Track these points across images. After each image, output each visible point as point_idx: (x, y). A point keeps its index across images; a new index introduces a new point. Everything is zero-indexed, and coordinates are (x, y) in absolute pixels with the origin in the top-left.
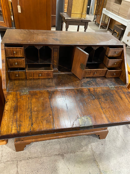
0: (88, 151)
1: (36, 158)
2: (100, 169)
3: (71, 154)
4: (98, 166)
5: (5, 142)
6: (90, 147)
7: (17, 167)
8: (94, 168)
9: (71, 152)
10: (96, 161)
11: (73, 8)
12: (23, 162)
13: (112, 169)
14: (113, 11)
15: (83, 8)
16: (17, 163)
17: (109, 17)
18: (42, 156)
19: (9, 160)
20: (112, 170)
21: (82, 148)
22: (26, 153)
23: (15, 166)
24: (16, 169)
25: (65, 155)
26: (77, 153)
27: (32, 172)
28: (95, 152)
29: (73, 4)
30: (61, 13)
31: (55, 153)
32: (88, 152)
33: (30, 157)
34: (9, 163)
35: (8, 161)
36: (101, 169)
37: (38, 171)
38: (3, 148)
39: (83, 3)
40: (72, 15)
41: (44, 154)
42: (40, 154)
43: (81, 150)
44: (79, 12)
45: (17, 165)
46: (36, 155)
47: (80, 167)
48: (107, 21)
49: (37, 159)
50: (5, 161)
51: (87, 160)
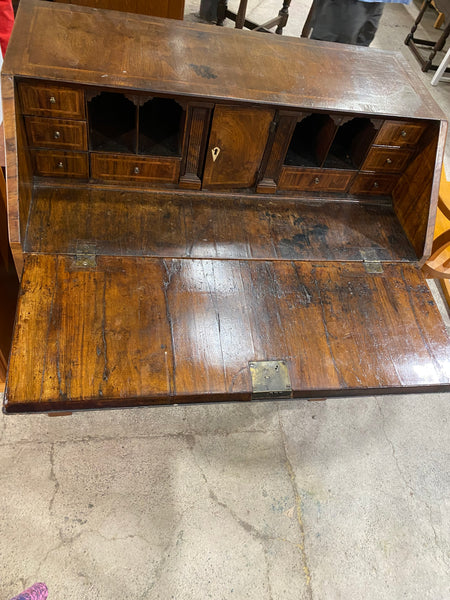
0: (269, 433)
1: (111, 438)
2: (295, 486)
3: (217, 437)
4: (293, 478)
6: (275, 421)
7: (52, 461)
8: (279, 482)
9: (216, 432)
10: (287, 464)
12: (70, 447)
13: (331, 487)
16: (52, 448)
18: (129, 435)
19: (26, 437)
20: (329, 491)
21: (252, 422)
22: (78, 424)
23: (45, 456)
24: (48, 464)
25: (197, 437)
26: (235, 435)
27: (97, 477)
28: (287, 438)
31: (168, 431)
32: (269, 437)
33: (92, 435)
34: (25, 446)
35: (23, 442)
36: (300, 486)
37: (113, 477)
41: (135, 430)
42: (121, 428)
43: (249, 429)
45: (51, 456)
46: (108, 432)
47: (238, 476)
49: (112, 442)
50: (14, 439)
51: (261, 458)
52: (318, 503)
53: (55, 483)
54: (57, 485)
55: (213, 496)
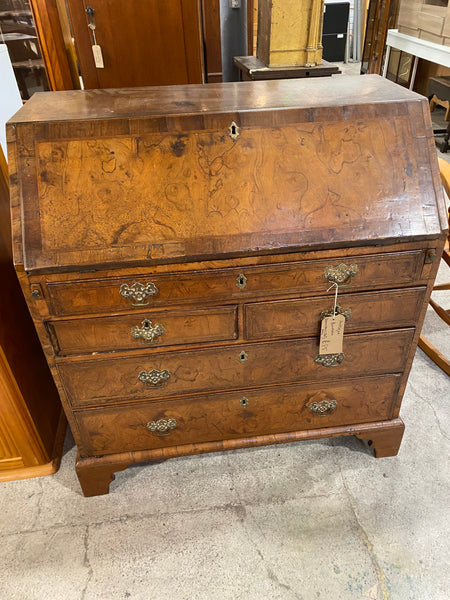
0: (333, 497)
1: (150, 516)
2: (374, 558)
3: (271, 506)
4: (370, 548)
5: (49, 467)
6: (338, 482)
7: (86, 545)
8: (353, 554)
9: (270, 500)
10: (360, 531)
11: (273, 35)
12: (105, 529)
13: (422, 557)
14: (421, 33)
15: (308, 30)
16: (87, 531)
17: (414, 57)
18: (171, 510)
19: (60, 521)
20: (421, 562)
21: (311, 486)
22: (116, 503)
23: (79, 540)
24: (82, 548)
25: (248, 508)
26: (292, 502)
27: (134, 560)
28: (356, 501)
29: (274, 20)
30: (238, 59)
31: (214, 503)
32: (334, 501)
33: (130, 513)
34: (59, 531)
35: (57, 526)
36: (381, 557)
37: (153, 559)
38: (43, 486)
39: (306, 14)
40: (272, 56)
41: (178, 504)
42: (161, 503)
43: (308, 494)
44: (296, 44)
45: (86, 539)
46: (147, 509)
47: (300, 550)
48: (408, 71)
49: (153, 520)
50: (48, 524)
51: (327, 526)
52: (408, 578)
53: (88, 570)
54: (91, 572)
55: (272, 577)
